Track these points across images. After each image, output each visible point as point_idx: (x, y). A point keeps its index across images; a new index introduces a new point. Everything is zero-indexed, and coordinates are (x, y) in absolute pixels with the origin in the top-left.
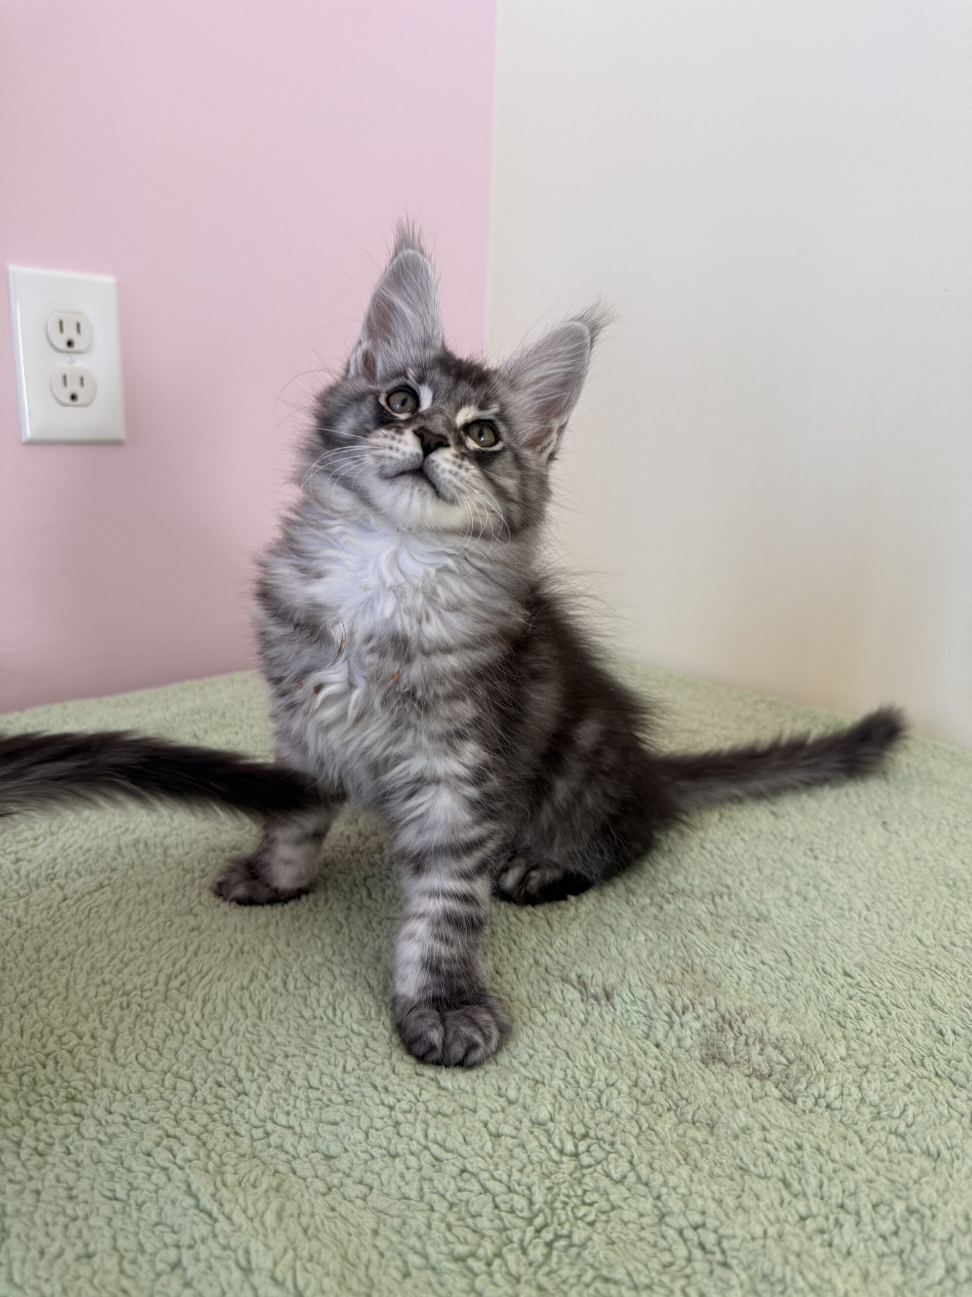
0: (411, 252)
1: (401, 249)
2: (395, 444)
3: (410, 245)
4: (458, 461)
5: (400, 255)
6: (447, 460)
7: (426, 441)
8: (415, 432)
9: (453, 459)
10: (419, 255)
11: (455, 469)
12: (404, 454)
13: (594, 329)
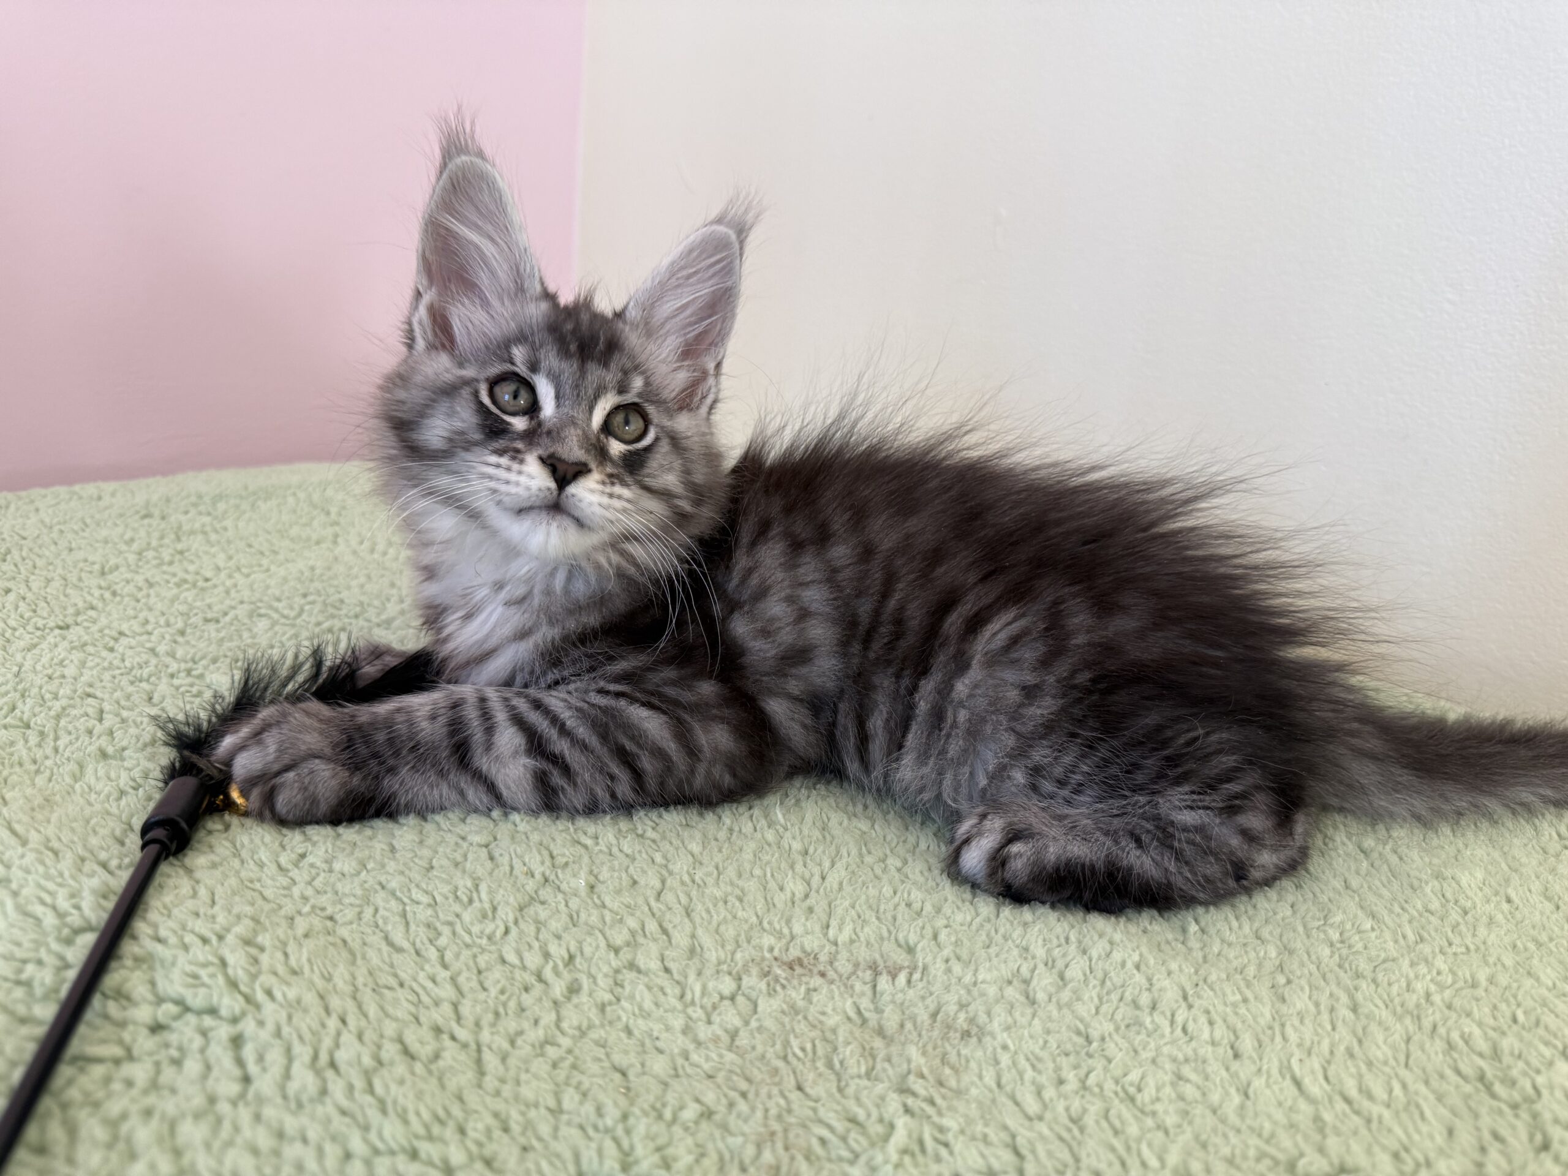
0: (464, 158)
1: (450, 158)
2: (513, 477)
3: (462, 150)
4: (608, 489)
5: (451, 166)
6: (592, 491)
7: (561, 472)
8: (542, 460)
9: (600, 487)
10: (478, 161)
11: (605, 500)
12: (528, 489)
13: (742, 231)
